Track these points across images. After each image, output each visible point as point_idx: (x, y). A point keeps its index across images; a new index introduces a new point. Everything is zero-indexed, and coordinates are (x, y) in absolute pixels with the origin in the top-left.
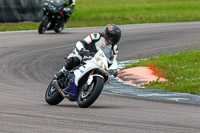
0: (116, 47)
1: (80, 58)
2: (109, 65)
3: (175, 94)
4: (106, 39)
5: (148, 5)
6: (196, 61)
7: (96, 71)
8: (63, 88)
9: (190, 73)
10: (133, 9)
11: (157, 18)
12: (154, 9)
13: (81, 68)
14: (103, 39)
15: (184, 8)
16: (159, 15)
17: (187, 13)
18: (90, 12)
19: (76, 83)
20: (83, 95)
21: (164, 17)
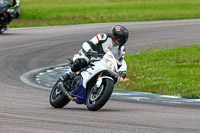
0: (123, 48)
1: (87, 59)
2: (119, 66)
3: (136, 93)
4: (113, 40)
5: (109, 5)
6: (156, 60)
7: (104, 73)
8: (69, 90)
9: (151, 73)
10: (94, 9)
11: (118, 17)
12: (115, 8)
13: (89, 70)
14: (110, 40)
15: (145, 8)
16: (120, 14)
17: (148, 12)
18: (51, 12)
19: (85, 85)
20: (92, 98)
21: (125, 17)
